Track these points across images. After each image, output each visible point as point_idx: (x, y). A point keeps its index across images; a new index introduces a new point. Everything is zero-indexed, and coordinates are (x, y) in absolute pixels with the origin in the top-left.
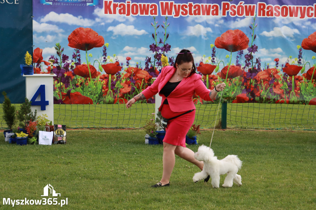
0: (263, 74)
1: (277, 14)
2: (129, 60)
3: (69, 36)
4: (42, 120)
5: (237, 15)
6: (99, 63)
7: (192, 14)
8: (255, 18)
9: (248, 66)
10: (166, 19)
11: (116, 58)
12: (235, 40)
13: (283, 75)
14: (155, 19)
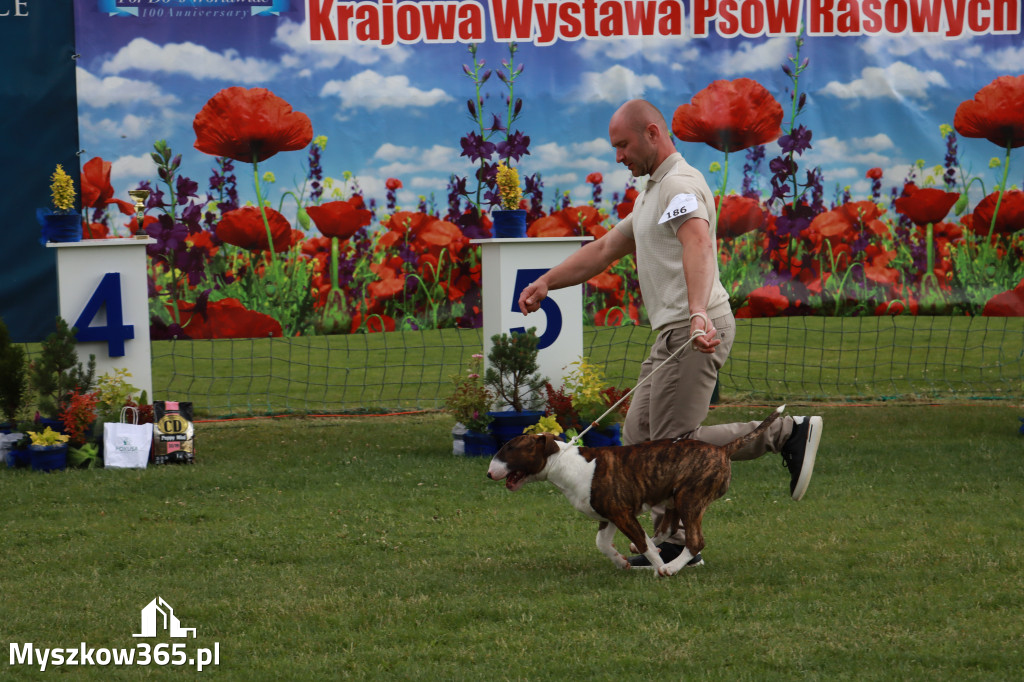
0: (830, 220)
1: (872, 24)
2: (398, 190)
3: (197, 118)
4: (113, 390)
5: (740, 31)
6: (299, 202)
7: (596, 34)
8: (801, 39)
9: (781, 197)
10: (512, 52)
11: (353, 185)
12: (738, 110)
13: (895, 224)
14: (474, 52)
